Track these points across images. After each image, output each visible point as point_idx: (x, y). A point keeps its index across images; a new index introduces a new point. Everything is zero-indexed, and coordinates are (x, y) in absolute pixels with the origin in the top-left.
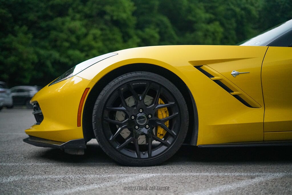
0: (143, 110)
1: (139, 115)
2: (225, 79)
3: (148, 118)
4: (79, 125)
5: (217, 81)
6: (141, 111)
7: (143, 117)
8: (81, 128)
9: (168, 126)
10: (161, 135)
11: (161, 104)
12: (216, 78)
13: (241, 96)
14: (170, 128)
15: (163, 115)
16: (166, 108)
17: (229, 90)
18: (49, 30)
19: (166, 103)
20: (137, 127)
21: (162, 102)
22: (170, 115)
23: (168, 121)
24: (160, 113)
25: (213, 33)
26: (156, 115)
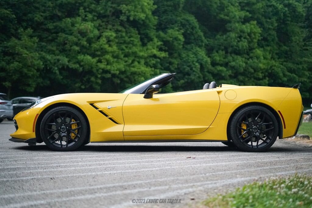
0: (64, 125)
1: (62, 127)
2: (104, 110)
3: (66, 128)
4: (33, 131)
5: (100, 111)
6: (63, 125)
7: (64, 128)
8: (35, 133)
9: (77, 133)
10: (73, 137)
11: (73, 122)
12: (100, 110)
13: (112, 119)
14: (78, 134)
15: (74, 127)
16: (76, 124)
17: (106, 116)
18: (57, 33)
19: (76, 121)
20: (61, 133)
21: (74, 121)
22: (78, 127)
23: (77, 130)
24: (72, 126)
25: (249, 35)
26: (71, 127)
